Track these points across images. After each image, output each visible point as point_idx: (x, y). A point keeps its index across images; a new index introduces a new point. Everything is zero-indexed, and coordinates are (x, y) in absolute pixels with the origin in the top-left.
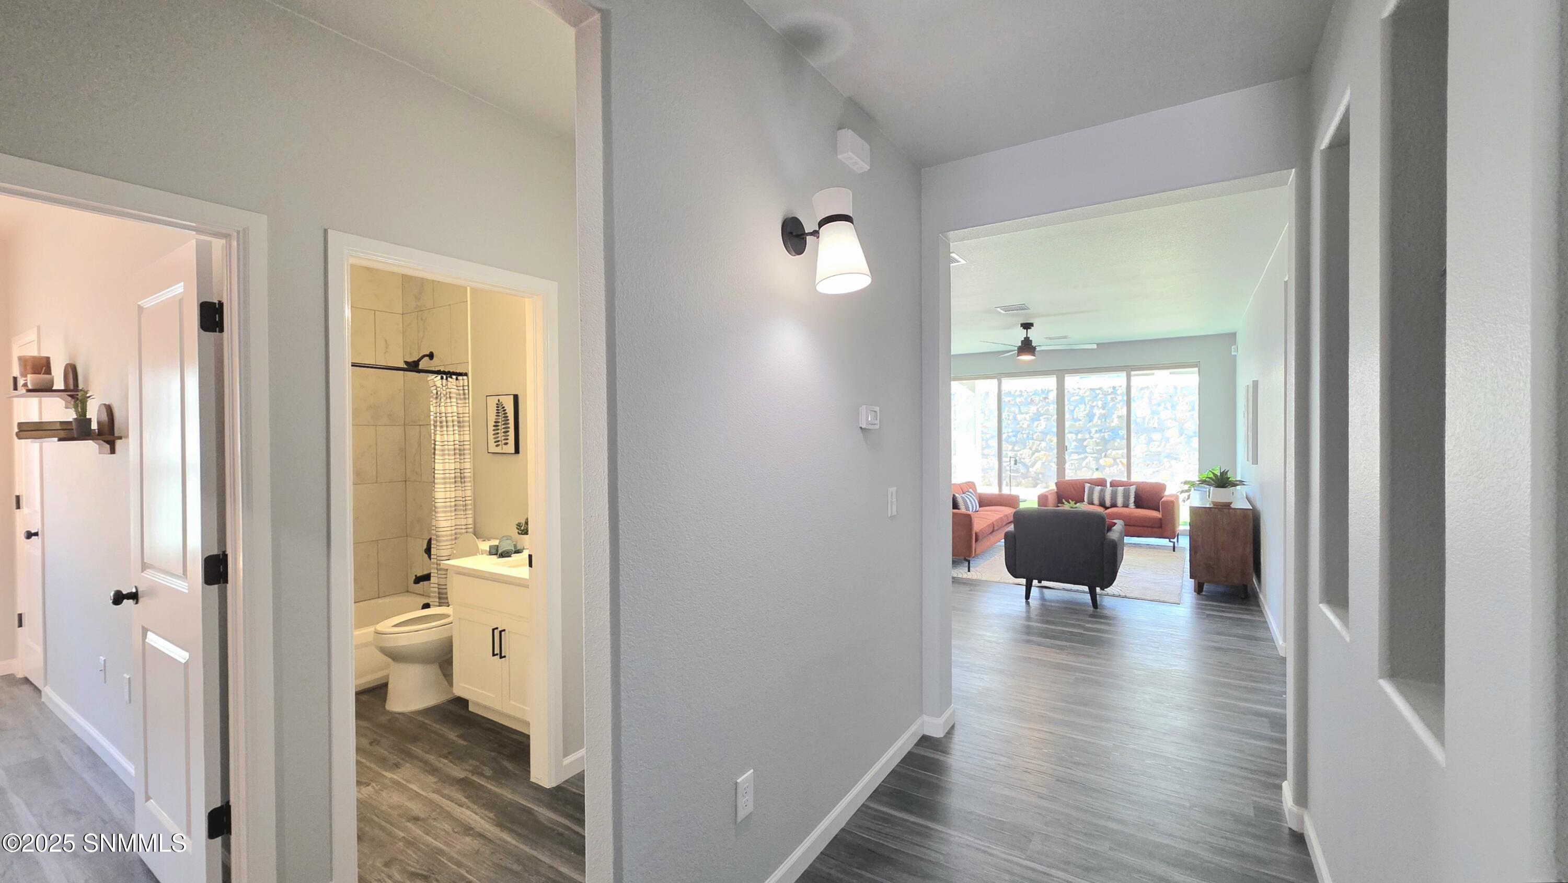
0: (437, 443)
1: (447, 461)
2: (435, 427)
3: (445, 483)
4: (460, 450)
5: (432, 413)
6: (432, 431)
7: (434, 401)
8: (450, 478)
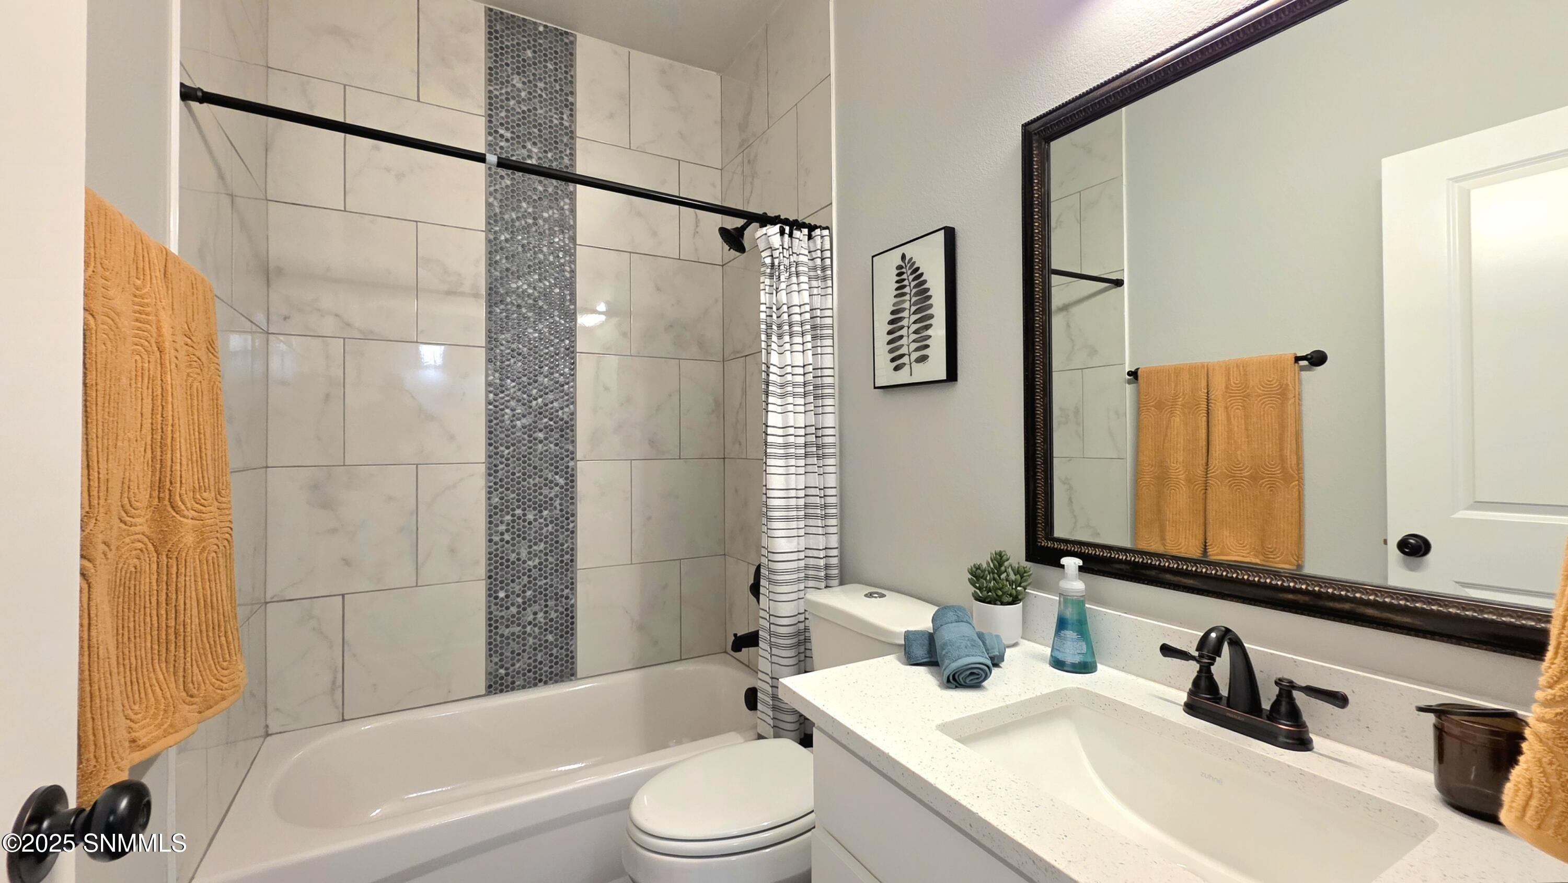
0: (772, 369)
1: (790, 408)
2: (769, 336)
3: (786, 456)
4: (816, 387)
5: (763, 308)
6: (763, 345)
7: (767, 281)
8: (796, 446)
